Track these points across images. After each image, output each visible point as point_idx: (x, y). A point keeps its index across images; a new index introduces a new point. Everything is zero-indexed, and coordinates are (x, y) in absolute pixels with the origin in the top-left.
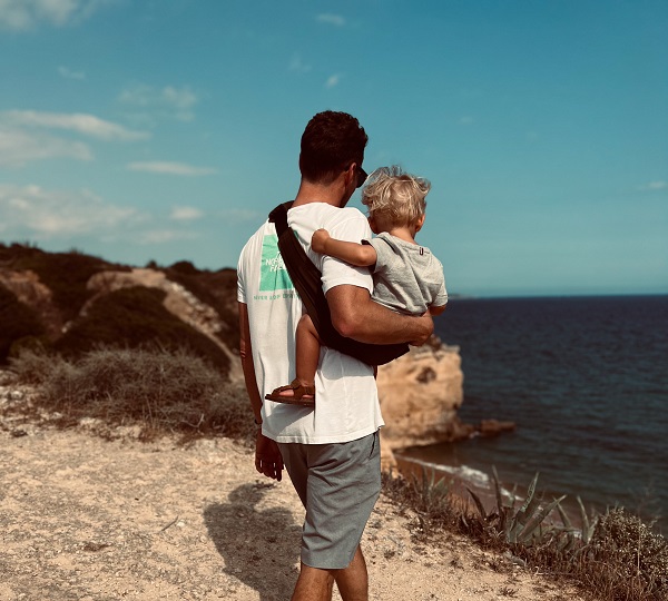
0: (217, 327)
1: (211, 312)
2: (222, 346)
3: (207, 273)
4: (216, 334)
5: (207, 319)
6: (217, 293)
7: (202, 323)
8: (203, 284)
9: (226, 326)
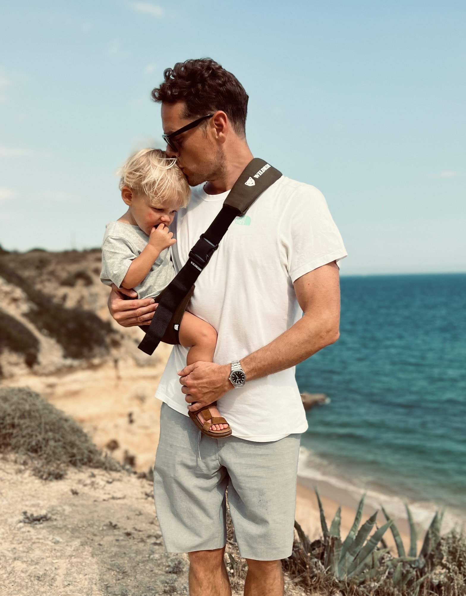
0: (25, 307)
1: (18, 293)
2: (31, 327)
3: (16, 254)
4: (25, 315)
5: (15, 300)
6: (27, 273)
7: (9, 304)
8: (12, 265)
9: (35, 307)
